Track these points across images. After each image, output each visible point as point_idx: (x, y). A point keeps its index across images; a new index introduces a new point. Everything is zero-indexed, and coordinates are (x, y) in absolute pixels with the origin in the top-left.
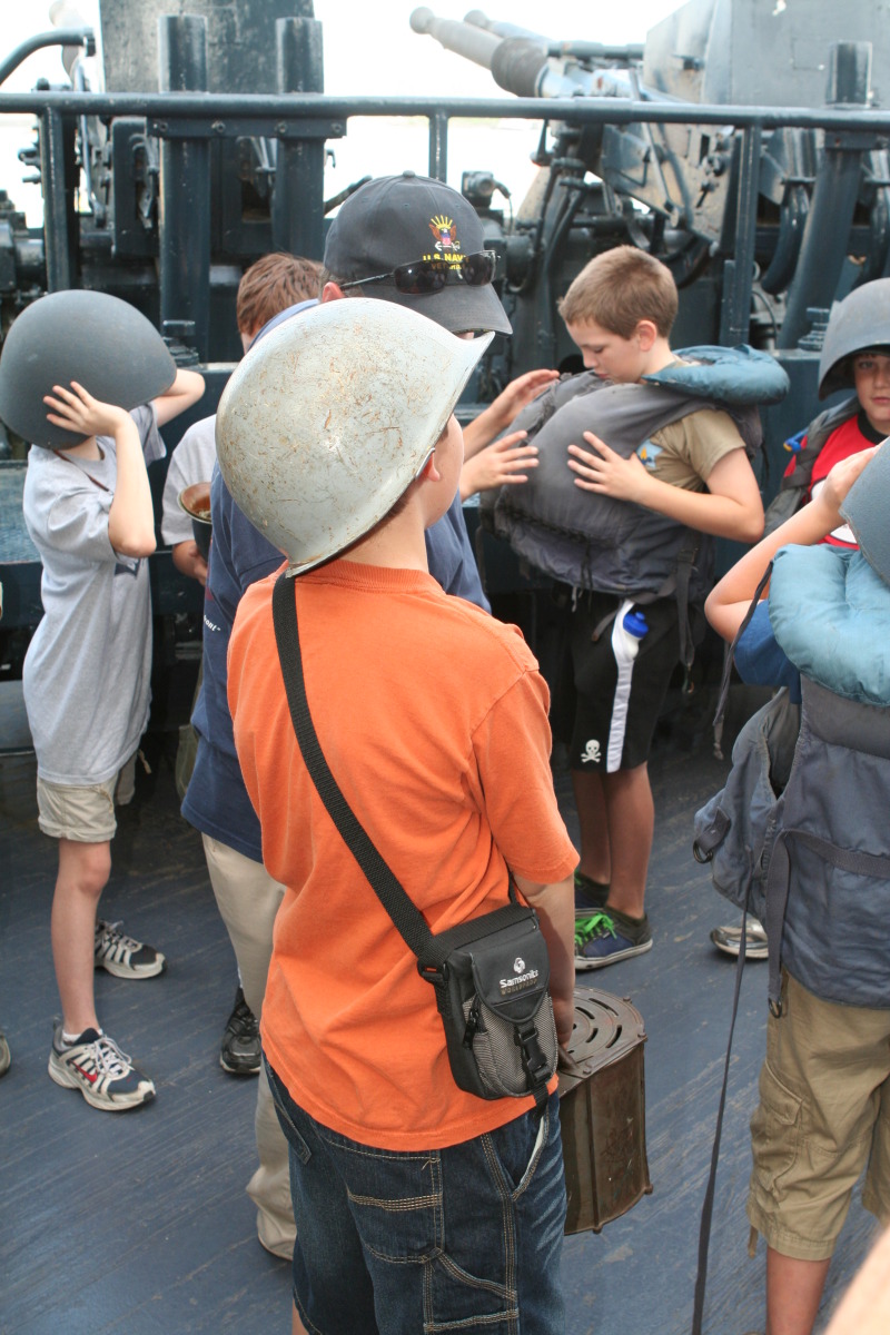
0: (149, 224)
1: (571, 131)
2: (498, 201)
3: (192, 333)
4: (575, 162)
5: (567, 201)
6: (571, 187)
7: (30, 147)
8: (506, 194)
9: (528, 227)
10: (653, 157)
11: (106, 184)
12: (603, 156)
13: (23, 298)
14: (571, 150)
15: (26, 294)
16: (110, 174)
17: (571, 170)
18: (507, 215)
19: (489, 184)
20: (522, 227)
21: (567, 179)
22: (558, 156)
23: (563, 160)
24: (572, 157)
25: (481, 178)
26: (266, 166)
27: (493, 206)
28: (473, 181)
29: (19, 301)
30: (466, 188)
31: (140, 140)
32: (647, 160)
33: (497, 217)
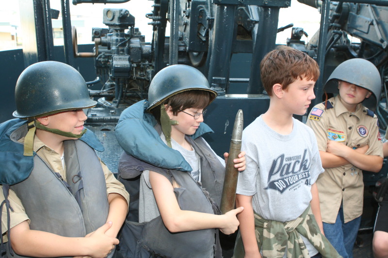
0: (204, 39)
1: (337, 14)
2: (303, 38)
3: (224, 82)
4: (338, 25)
5: (333, 39)
6: (336, 33)
7: (151, 12)
8: (306, 35)
9: (315, 47)
10: (375, 23)
11: (186, 24)
12: (348, 23)
13: (143, 65)
14: (336, 21)
15: (144, 63)
16: (189, 20)
17: (336, 28)
18: (306, 43)
19: (302, 32)
20: (313, 47)
21: (335, 31)
22: (332, 23)
23: (334, 24)
24: (336, 23)
25: (299, 30)
26: (251, 18)
27: (301, 40)
28: (296, 31)
29: (142, 66)
30: (294, 33)
31: (201, 7)
32: (372, 24)
33: (303, 43)
